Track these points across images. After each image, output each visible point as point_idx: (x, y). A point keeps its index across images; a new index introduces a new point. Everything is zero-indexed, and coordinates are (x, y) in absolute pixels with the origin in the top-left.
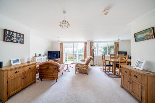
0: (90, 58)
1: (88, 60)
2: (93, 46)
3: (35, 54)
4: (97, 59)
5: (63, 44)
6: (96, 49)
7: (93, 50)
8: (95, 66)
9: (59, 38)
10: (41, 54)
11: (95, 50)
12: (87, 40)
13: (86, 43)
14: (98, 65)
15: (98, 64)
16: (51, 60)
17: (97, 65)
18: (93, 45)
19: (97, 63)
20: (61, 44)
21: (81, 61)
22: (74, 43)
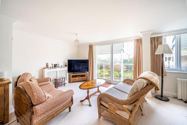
0: (145, 82)
1: (135, 91)
2: (159, 46)
3: (46, 64)
4: (177, 80)
5: (93, 46)
6: (170, 52)
7: (163, 55)
8: (167, 100)
9: (76, 34)
10: (57, 65)
11: (166, 56)
12: (141, 32)
13: (139, 41)
14: (182, 100)
15: (179, 97)
16: (73, 73)
17: (176, 98)
18: (161, 43)
19: (177, 91)
20: (91, 47)
21: (124, 82)
22: (111, 43)
